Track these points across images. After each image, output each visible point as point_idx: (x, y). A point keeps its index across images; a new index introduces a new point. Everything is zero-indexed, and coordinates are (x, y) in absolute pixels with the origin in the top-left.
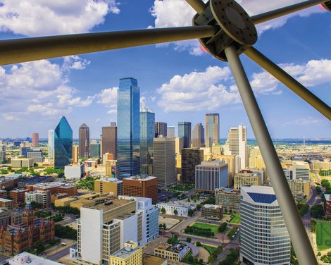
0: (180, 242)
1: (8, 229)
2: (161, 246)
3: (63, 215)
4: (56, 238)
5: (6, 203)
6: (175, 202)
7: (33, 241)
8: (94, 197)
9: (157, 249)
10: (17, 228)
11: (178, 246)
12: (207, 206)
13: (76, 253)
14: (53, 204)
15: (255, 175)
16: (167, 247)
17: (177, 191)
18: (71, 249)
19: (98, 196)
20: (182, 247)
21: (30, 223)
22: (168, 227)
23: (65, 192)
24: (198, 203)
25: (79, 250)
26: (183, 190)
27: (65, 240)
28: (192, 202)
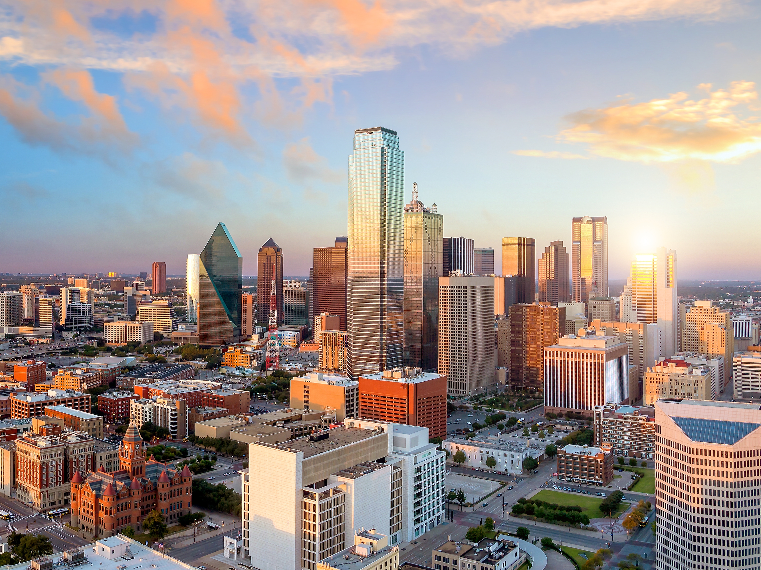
0: (500, 537)
1: (88, 480)
2: (449, 546)
3: (214, 459)
4: (194, 511)
5: (89, 422)
6: (492, 437)
7: (143, 513)
8: (287, 421)
9: (439, 553)
10: (108, 480)
11: (494, 547)
12: (571, 449)
13: (239, 549)
14: (191, 431)
15: (698, 372)
16: (466, 548)
17: (497, 411)
18: (227, 539)
19: (300, 418)
20: (505, 549)
21: (137, 471)
22: (469, 499)
23: (221, 405)
24: (550, 440)
25: (246, 543)
26: (511, 407)
27: (215, 516)
28: (535, 439)
